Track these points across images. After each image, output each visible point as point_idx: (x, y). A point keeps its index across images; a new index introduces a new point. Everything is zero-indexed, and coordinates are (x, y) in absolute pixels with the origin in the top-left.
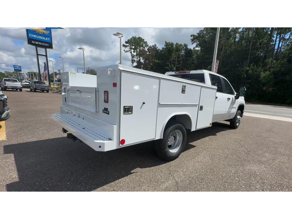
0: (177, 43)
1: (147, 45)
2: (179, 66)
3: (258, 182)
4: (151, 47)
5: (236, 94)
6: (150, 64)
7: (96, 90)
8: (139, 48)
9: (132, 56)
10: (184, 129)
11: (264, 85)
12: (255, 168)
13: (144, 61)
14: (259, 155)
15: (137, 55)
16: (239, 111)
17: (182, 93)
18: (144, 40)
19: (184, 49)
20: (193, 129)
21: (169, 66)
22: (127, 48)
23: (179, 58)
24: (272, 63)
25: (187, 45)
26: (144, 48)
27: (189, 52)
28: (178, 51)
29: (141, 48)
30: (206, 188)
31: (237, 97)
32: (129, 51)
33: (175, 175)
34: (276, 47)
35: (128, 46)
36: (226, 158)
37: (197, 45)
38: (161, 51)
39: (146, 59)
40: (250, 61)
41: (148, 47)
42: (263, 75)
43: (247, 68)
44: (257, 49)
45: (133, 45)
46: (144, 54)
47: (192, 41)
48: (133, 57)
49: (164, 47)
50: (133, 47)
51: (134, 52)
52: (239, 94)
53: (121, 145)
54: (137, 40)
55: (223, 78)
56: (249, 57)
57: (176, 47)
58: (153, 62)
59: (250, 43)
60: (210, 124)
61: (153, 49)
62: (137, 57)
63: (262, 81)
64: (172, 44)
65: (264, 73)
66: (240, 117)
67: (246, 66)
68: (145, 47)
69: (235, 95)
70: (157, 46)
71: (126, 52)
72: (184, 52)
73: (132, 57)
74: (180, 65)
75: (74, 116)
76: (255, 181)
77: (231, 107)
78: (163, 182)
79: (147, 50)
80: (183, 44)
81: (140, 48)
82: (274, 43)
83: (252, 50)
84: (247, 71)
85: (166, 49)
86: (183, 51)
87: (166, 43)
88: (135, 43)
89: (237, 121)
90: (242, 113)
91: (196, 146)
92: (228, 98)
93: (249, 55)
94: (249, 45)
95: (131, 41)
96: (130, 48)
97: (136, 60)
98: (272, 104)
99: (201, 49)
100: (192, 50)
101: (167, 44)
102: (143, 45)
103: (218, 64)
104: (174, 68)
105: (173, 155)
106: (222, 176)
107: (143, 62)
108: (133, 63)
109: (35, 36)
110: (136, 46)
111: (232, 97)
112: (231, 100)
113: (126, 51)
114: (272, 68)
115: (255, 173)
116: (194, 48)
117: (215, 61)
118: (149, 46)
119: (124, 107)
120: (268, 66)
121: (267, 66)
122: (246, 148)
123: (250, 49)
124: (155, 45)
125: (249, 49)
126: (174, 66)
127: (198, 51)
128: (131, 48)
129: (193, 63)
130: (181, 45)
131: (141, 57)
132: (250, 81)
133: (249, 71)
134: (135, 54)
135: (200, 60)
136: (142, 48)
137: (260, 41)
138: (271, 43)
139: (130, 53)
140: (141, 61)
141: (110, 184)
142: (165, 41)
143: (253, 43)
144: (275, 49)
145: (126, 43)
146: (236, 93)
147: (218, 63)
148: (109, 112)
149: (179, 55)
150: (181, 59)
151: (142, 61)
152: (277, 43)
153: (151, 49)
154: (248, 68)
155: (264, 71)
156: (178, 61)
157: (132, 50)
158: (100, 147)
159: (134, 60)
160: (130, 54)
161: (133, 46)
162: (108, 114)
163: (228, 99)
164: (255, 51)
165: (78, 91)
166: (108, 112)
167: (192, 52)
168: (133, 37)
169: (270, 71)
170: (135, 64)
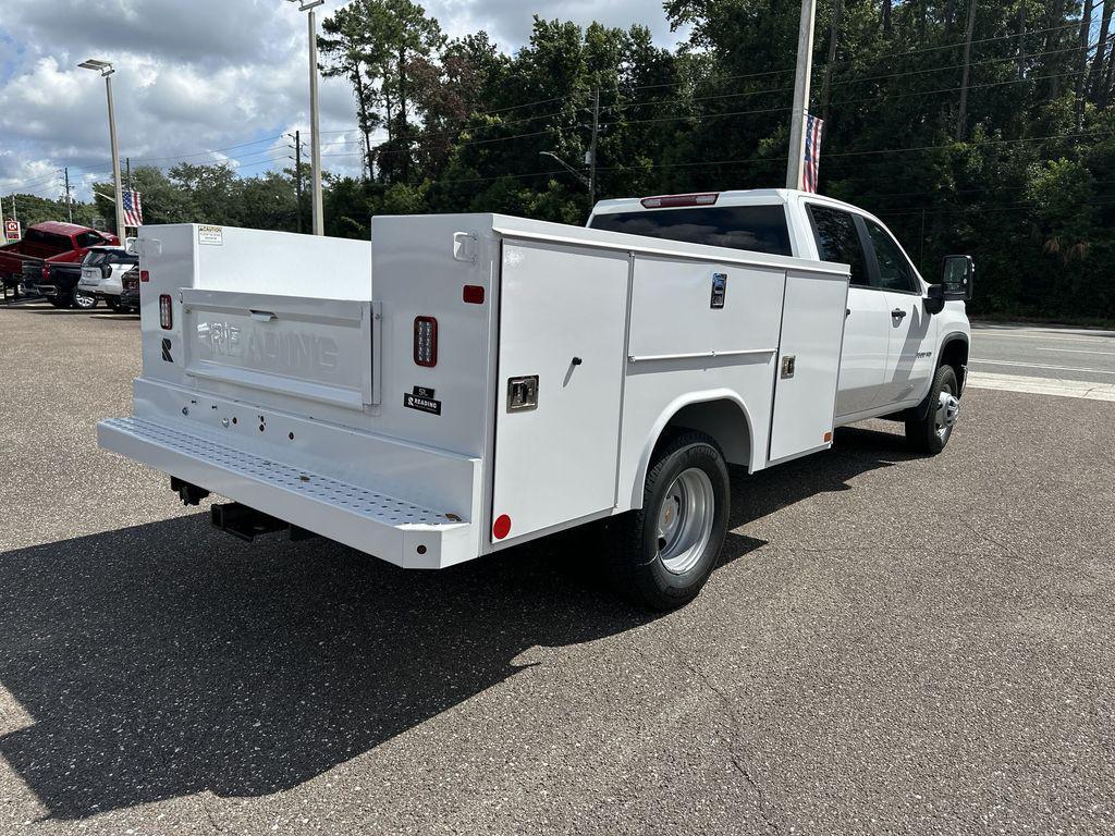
0: (594, 27)
1: (437, 40)
2: (613, 144)
3: (1067, 681)
4: (459, 48)
5: (929, 289)
6: (459, 134)
7: (372, 314)
8: (397, 53)
9: (361, 93)
10: (720, 461)
11: (1048, 226)
12: (1046, 624)
13: (427, 120)
14: (1059, 568)
15: (386, 89)
16: (945, 366)
17: (712, 307)
18: (420, 11)
19: (633, 52)
20: (758, 464)
21: (558, 142)
22: (335, 53)
23: (607, 100)
24: (1077, 116)
25: (647, 33)
26: (426, 52)
27: (659, 72)
28: (601, 67)
29: (409, 53)
30: (854, 714)
31: (933, 305)
32: (346, 69)
33: (705, 671)
34: (1094, 37)
35: (337, 43)
36: (915, 589)
37: (695, 35)
38: (515, 69)
39: (433, 109)
40: (968, 109)
41: (444, 48)
42: (1039, 176)
43: (958, 145)
44: (1000, 50)
45: (363, 40)
46: (423, 84)
47: (672, 14)
48: (368, 97)
49: (529, 48)
50: (368, 49)
51: (371, 75)
52: (945, 287)
53: (495, 540)
54: (384, 13)
55: (866, 220)
56: (965, 88)
57: (593, 45)
58: (476, 123)
59: (962, 17)
60: (827, 437)
61: (475, 54)
62: (389, 102)
63: (1039, 208)
64: (570, 32)
65: (1048, 166)
66: (951, 398)
67: (952, 133)
68: (430, 45)
69: (925, 296)
70: (491, 43)
71: (331, 74)
72: (633, 70)
73: (363, 102)
74: (617, 137)
75: (226, 426)
76: (1054, 676)
77: (911, 353)
78: (662, 698)
79: (438, 64)
80: (627, 29)
81: (402, 56)
82: (1081, 18)
83: (974, 57)
84: (960, 161)
85: (538, 58)
86: (625, 65)
87: (540, 24)
88: (373, 31)
89: (939, 416)
90: (960, 376)
91: (766, 543)
92: (894, 309)
93: (965, 78)
94: (962, 30)
95: (357, 19)
96: (349, 57)
97: (383, 112)
98: (1098, 320)
99: (719, 54)
100: (670, 58)
101: (543, 32)
102: (417, 37)
103: (819, 134)
104: (588, 155)
105: (681, 583)
106: (911, 666)
107: (422, 127)
108: (367, 130)
110: (382, 45)
111: (910, 303)
112: (906, 321)
113: (327, 69)
114: (1081, 142)
115: (1051, 646)
116: (684, 48)
117: (805, 119)
118: (448, 41)
119: (510, 380)
120: (1063, 134)
121: (1053, 132)
122: (999, 541)
123: (967, 50)
124: (483, 36)
125: (962, 48)
126: (587, 142)
127: (703, 61)
128: (356, 57)
129: (686, 127)
130: (615, 34)
131: (408, 101)
132: (975, 208)
133: (972, 160)
134: (378, 84)
135: (719, 109)
136: (413, 53)
137: (1011, 8)
138: (1068, 18)
139: (353, 78)
140: (409, 119)
141: (439, 717)
142: (536, 17)
143: (978, 17)
144: (1090, 45)
145: (330, 27)
146: (926, 286)
147: (820, 127)
148: (439, 404)
149: (608, 85)
150: (618, 107)
151: (415, 119)
152: (1093, 15)
153: (461, 57)
154: (962, 146)
155: (1046, 155)
156: (604, 118)
157: (363, 67)
158: (422, 550)
159: (374, 117)
160: (352, 86)
161: (368, 41)
162: (437, 411)
163: (894, 315)
164: (994, 60)
165: (254, 312)
166: (434, 406)
167: (674, 71)
169: (1072, 157)
170: (380, 136)
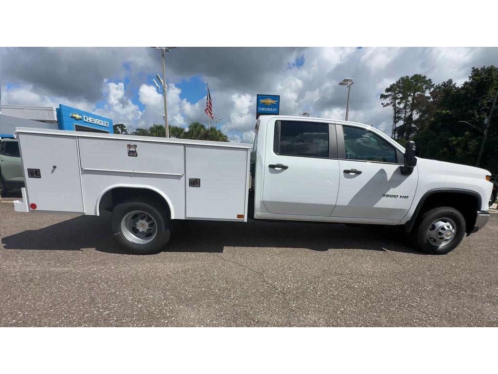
1: (430, 86)
4: (439, 88)
6: (430, 119)
8: (412, 94)
9: (395, 110)
13: (420, 116)
15: (405, 107)
18: (425, 77)
22: (388, 99)
26: (424, 92)
29: (418, 93)
32: (392, 103)
35: (389, 95)
39: (423, 112)
41: (432, 89)
48: (398, 111)
49: (468, 81)
50: (401, 95)
51: (400, 103)
53: (31, 209)
54: (409, 81)
58: (438, 114)
61: (444, 89)
62: (406, 112)
68: (427, 89)
70: (454, 83)
71: (386, 106)
73: (395, 113)
79: (429, 95)
81: (414, 94)
85: (471, 84)
95: (398, 86)
96: (392, 99)
97: (403, 116)
101: (476, 73)
102: (421, 87)
104: (486, 120)
107: (418, 119)
108: (395, 122)
109: (263, 109)
110: (407, 93)
113: (385, 105)
118: (435, 86)
124: (450, 81)
128: (395, 98)
131: (414, 110)
134: (402, 106)
139: (393, 105)
140: (413, 117)
142: (474, 68)
145: (387, 90)
151: (416, 116)
153: (439, 91)
157: (397, 101)
159: (399, 117)
160: (393, 108)
161: (401, 93)
168: (402, 79)
170: (401, 123)
